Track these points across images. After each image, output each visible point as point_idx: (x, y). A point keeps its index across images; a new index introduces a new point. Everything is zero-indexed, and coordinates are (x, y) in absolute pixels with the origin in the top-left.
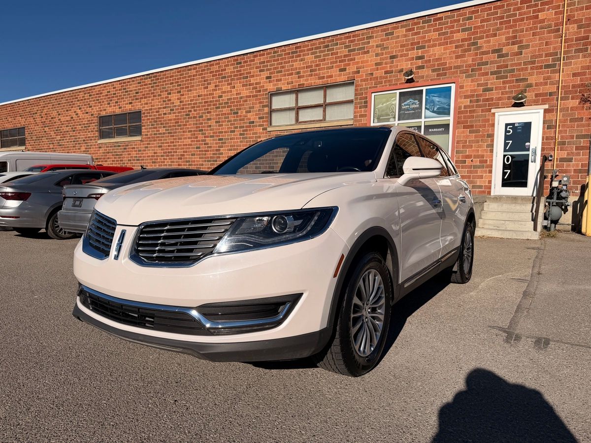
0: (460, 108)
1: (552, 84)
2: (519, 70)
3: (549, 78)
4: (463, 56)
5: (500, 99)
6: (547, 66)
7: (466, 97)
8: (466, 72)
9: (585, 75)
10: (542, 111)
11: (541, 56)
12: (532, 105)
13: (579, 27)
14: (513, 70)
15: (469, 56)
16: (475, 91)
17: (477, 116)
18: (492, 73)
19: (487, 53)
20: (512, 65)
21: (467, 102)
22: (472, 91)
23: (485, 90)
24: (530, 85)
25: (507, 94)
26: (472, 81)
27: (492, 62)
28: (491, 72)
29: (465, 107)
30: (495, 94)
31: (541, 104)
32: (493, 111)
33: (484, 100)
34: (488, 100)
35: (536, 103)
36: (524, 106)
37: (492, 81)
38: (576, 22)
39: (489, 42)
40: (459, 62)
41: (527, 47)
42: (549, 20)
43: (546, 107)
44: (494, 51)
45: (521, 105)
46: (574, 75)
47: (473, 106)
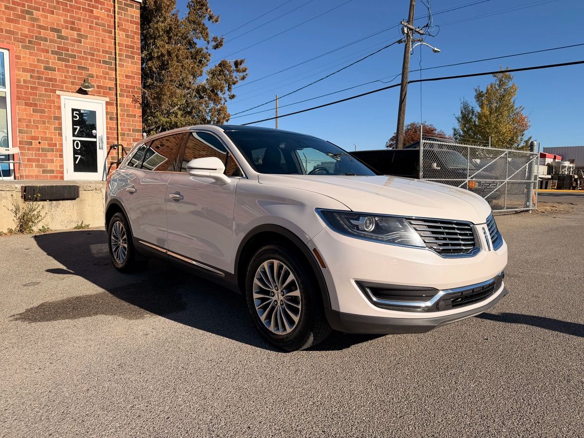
0: (19, 81)
1: (110, 79)
2: (80, 57)
3: (107, 73)
4: (17, 22)
5: (63, 82)
6: (105, 62)
7: (24, 70)
8: (23, 41)
9: (134, 79)
10: (104, 103)
11: (99, 51)
12: (95, 95)
13: (127, 36)
14: (74, 57)
15: (24, 24)
16: (36, 66)
17: (41, 95)
18: (53, 53)
19: (45, 28)
20: (73, 51)
21: (27, 76)
22: (31, 65)
23: (46, 68)
24: (92, 76)
25: (70, 79)
26: (31, 54)
27: (52, 41)
28: (52, 51)
29: (25, 81)
30: (58, 76)
31: (102, 96)
32: (58, 92)
33: (46, 79)
34: (51, 80)
35: (98, 94)
36: (88, 94)
37: (53, 61)
38: (124, 30)
39: (46, 17)
40: (12, 27)
41: (86, 37)
42: (102, 19)
43: (108, 99)
44: (53, 30)
45: (85, 93)
46: (127, 76)
47: (34, 83)
